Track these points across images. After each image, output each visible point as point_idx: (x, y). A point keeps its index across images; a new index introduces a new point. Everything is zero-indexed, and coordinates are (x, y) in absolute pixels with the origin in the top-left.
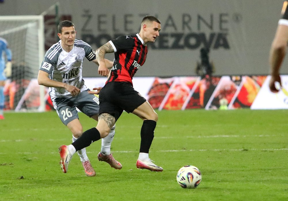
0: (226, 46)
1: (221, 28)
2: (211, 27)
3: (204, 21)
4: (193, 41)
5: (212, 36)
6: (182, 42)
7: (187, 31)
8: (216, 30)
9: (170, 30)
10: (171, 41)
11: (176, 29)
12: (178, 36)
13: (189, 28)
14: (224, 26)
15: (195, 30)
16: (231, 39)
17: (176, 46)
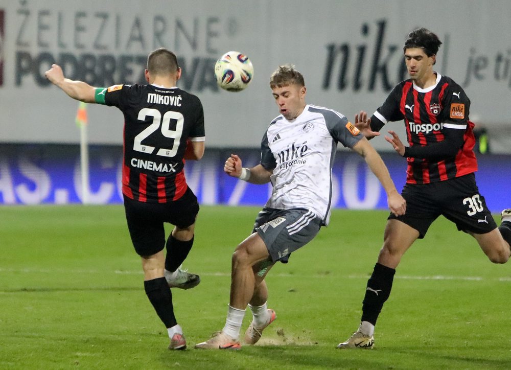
1: (208, 49)
2: (194, 46)
3: (186, 34)
5: (196, 63)
8: (202, 53)
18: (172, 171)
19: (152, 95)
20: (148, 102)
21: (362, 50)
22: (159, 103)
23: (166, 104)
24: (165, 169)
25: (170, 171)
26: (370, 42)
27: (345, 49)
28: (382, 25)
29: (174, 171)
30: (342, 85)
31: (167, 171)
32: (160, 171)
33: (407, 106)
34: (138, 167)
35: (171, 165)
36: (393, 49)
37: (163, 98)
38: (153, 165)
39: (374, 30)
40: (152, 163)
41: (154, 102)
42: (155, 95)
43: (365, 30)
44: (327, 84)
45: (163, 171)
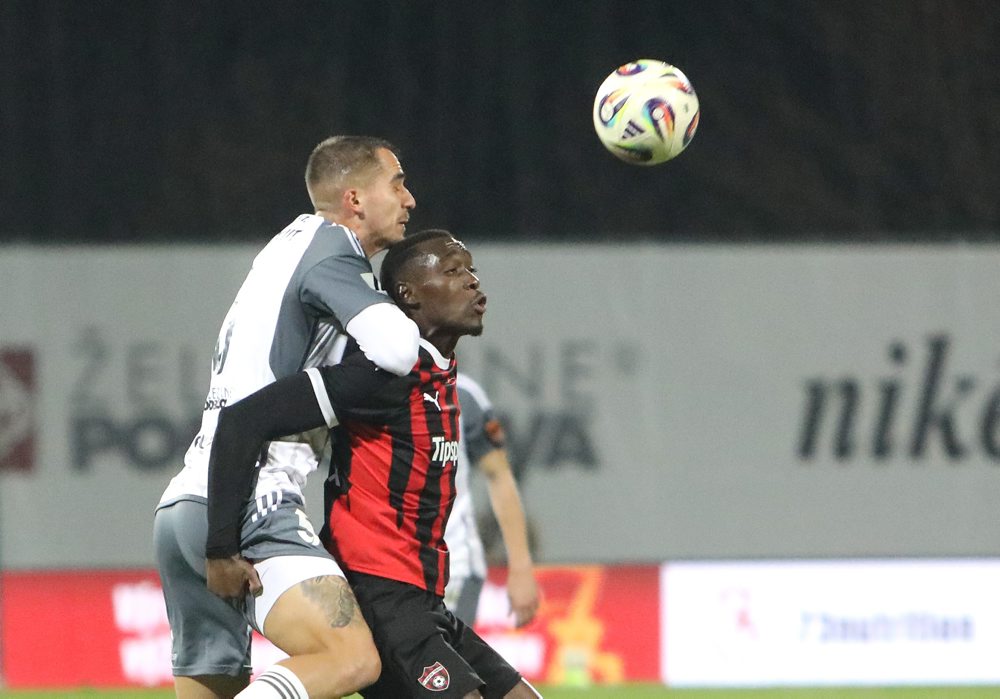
0: (586, 456)
2: (532, 389)
3: (512, 370)
5: (538, 422)
8: (552, 400)
14: (583, 386)
16: (605, 432)
21: (890, 394)
26: (912, 377)
27: (850, 391)
28: (938, 349)
30: (843, 449)
36: (965, 386)
39: (918, 357)
43: (898, 354)
44: (807, 446)
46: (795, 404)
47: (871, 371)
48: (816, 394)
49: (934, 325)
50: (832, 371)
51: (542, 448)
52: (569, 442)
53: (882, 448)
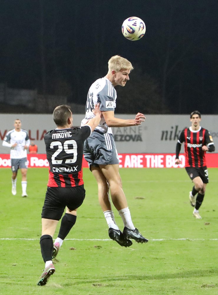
0: (141, 140)
1: (139, 133)
2: (135, 132)
3: (133, 130)
4: (128, 138)
5: (135, 136)
6: (123, 139)
7: (125, 134)
8: (137, 133)
9: (119, 133)
10: (119, 138)
11: (121, 133)
12: (122, 136)
13: (127, 133)
14: (141, 132)
15: (129, 133)
16: (143, 137)
17: (121, 140)
18: (75, 170)
19: (55, 134)
20: (53, 138)
21: (171, 132)
22: (59, 138)
23: (62, 137)
24: (72, 170)
25: (74, 171)
26: (174, 130)
28: (177, 127)
29: (77, 170)
30: (166, 139)
31: (73, 171)
32: (69, 171)
33: (188, 138)
34: (56, 172)
35: (74, 167)
37: (61, 135)
38: (64, 169)
40: (63, 168)
41: (56, 138)
42: (56, 134)
43: (172, 128)
44: (162, 139)
45: (70, 171)
46: (161, 134)
47: (169, 130)
48: (163, 133)
49: (177, 124)
50: (165, 130)
51: (136, 139)
52: (139, 138)
53: (170, 139)
